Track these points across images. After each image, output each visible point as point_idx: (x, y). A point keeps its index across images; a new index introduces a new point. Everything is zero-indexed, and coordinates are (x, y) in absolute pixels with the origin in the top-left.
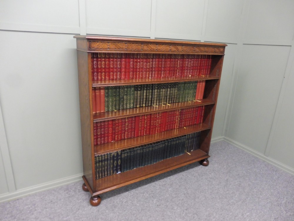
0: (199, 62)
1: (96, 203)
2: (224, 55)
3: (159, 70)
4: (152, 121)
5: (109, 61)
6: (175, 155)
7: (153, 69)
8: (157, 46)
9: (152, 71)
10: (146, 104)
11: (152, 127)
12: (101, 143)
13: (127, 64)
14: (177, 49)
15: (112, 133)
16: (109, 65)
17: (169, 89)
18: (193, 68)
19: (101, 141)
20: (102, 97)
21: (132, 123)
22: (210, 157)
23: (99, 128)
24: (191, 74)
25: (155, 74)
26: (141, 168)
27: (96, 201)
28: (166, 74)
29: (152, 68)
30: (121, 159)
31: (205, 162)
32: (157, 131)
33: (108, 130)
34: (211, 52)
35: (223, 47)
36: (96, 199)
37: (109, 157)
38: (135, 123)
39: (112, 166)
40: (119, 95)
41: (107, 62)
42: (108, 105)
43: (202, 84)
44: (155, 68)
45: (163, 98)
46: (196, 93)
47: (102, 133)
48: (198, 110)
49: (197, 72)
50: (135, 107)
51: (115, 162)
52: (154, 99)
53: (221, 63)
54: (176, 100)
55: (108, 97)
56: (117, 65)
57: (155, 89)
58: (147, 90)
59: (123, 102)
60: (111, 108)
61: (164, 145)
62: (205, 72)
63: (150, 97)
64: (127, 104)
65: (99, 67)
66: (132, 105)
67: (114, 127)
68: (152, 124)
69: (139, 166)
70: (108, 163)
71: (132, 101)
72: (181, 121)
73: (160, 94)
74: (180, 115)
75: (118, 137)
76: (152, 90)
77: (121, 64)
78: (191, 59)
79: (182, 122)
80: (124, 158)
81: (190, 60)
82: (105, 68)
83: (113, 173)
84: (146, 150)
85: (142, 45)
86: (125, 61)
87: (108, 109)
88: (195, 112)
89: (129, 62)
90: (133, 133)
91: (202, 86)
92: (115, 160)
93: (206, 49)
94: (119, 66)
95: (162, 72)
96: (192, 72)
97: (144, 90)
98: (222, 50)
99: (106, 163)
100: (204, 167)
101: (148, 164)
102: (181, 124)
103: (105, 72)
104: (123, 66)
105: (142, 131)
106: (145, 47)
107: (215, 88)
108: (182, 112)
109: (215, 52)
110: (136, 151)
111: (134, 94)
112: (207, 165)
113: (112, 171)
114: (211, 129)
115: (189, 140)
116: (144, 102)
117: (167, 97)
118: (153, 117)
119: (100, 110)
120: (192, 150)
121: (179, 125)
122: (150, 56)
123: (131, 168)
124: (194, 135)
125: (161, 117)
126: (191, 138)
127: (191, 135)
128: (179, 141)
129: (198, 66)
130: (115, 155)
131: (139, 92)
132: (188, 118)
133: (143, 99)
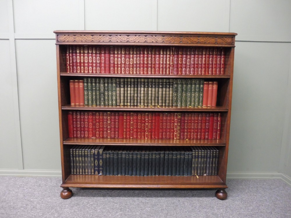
2: (234, 47)
3: (145, 66)
6: (176, 174)
7: (137, 65)
10: (130, 103)
11: (139, 130)
12: (81, 136)
15: (92, 128)
17: (160, 89)
20: (81, 89)
21: (114, 122)
23: (78, 120)
24: (192, 72)
25: (139, 71)
26: (128, 177)
28: (155, 72)
30: (102, 159)
31: (221, 194)
32: (147, 137)
33: (88, 124)
35: (232, 36)
36: (66, 191)
37: (88, 154)
39: (92, 165)
40: (99, 90)
41: (85, 57)
42: (87, 99)
43: (213, 87)
44: (139, 64)
45: (153, 99)
46: (203, 96)
47: (82, 126)
48: (209, 120)
49: (201, 71)
50: (118, 104)
51: (96, 161)
52: (141, 98)
54: (172, 103)
58: (131, 87)
59: (104, 98)
60: (90, 102)
63: (135, 96)
64: (108, 100)
66: (115, 102)
67: (94, 122)
68: (139, 127)
69: (125, 175)
70: (88, 160)
71: (114, 98)
72: (182, 131)
74: (181, 122)
75: (99, 134)
76: (137, 88)
78: (190, 55)
80: (106, 159)
81: (188, 56)
82: (83, 62)
86: (105, 57)
87: (88, 103)
88: (205, 123)
90: (117, 133)
91: (213, 90)
92: (96, 159)
94: (98, 60)
95: (149, 69)
96: (194, 71)
97: (127, 87)
98: (229, 40)
99: (86, 159)
101: (136, 175)
102: (183, 135)
103: (83, 66)
104: (102, 61)
105: (128, 133)
108: (183, 119)
110: (120, 154)
111: (116, 91)
112: (222, 199)
113: (93, 171)
114: (225, 146)
115: (198, 159)
116: (129, 101)
117: (158, 97)
118: (139, 118)
119: (79, 103)
120: (205, 175)
121: (180, 135)
122: (133, 51)
123: (114, 173)
124: (207, 153)
125: (152, 120)
126: (201, 157)
127: (201, 153)
128: (182, 157)
129: (202, 64)
130: (96, 153)
131: (122, 89)
132: (194, 129)
133: (127, 97)
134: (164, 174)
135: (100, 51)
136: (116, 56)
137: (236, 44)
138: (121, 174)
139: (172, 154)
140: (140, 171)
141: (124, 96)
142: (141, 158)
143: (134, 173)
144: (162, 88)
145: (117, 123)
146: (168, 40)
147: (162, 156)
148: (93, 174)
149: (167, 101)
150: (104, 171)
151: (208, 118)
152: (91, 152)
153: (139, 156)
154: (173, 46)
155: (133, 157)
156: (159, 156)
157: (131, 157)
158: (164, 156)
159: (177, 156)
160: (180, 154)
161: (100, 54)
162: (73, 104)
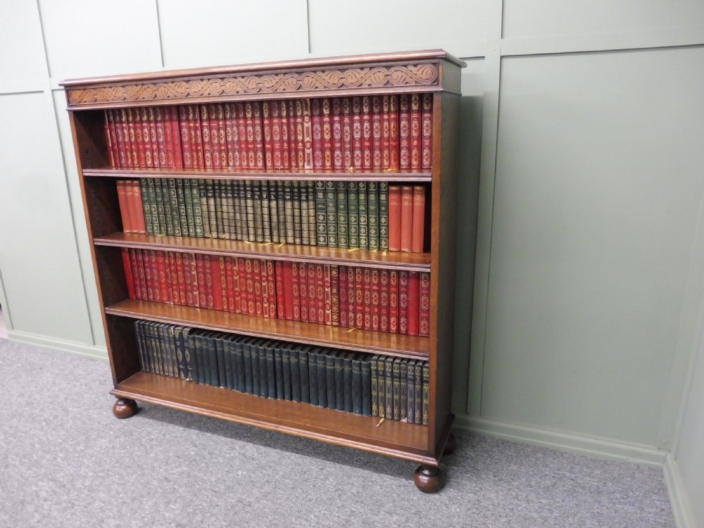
3: (248, 149)
5: (139, 128)
7: (233, 147)
9: (232, 151)
11: (249, 297)
12: (146, 297)
15: (166, 283)
16: (140, 135)
17: (286, 202)
19: (146, 293)
21: (203, 273)
29: (230, 143)
32: (267, 314)
33: (157, 275)
37: (163, 334)
38: (210, 274)
40: (168, 203)
42: (151, 220)
43: (413, 201)
44: (237, 143)
46: (387, 226)
47: (148, 278)
50: (205, 235)
51: (179, 352)
52: (248, 224)
54: (315, 239)
59: (179, 220)
60: (157, 228)
64: (186, 225)
66: (199, 230)
67: (166, 270)
68: (249, 289)
70: (165, 346)
71: (198, 221)
74: (337, 286)
75: (178, 296)
76: (239, 199)
79: (346, 311)
80: (194, 349)
82: (134, 143)
83: (179, 374)
87: (153, 230)
88: (398, 294)
90: (210, 297)
91: (412, 208)
92: (178, 346)
102: (346, 318)
103: (135, 150)
105: (230, 300)
111: (201, 205)
113: (176, 370)
115: (385, 380)
119: (138, 229)
120: (404, 420)
121: (339, 317)
123: (213, 382)
125: (275, 275)
126: (393, 377)
127: (392, 368)
128: (347, 369)
130: (177, 336)
131: (212, 202)
132: (370, 304)
133: (222, 219)
135: (161, 114)
136: (190, 125)
138: (226, 385)
139: (324, 359)
140: (259, 386)
141: (216, 218)
142: (258, 358)
143: (248, 388)
144: (292, 200)
145: (208, 276)
146: (270, 85)
147: (303, 359)
148: (177, 376)
149: (305, 234)
150: (194, 373)
151: (404, 281)
152: (168, 332)
153: (254, 355)
155: (242, 353)
156: (297, 360)
157: (240, 352)
158: (307, 361)
159: (334, 365)
160: (342, 363)
162: (128, 231)
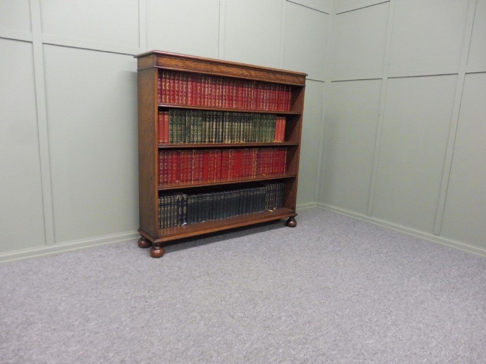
0: (277, 95)
1: (158, 254)
2: (305, 86)
3: (230, 99)
4: (224, 161)
5: (174, 83)
6: (253, 211)
7: (224, 98)
8: (228, 68)
9: (222, 99)
10: (216, 138)
11: (223, 168)
12: (164, 181)
13: (194, 88)
14: (250, 73)
15: (177, 170)
16: (174, 87)
17: (242, 124)
18: (271, 101)
19: (164, 178)
20: (166, 123)
21: (199, 161)
22: (297, 215)
23: (161, 161)
24: (268, 107)
25: (225, 104)
26: (211, 221)
27: (158, 251)
28: (238, 105)
29: (222, 96)
30: (187, 205)
31: (292, 222)
32: (230, 175)
33: (172, 166)
34: (289, 81)
35: (304, 76)
36: (158, 248)
37: (172, 201)
38: (203, 161)
39: (176, 214)
40: (185, 124)
41: (172, 85)
42: (172, 134)
43: (282, 122)
44: (225, 96)
45: (236, 134)
46: (275, 131)
47: (166, 168)
48: (279, 154)
49: (275, 107)
50: (203, 141)
51: (180, 209)
52: (225, 133)
53: (303, 96)
54: (251, 138)
55: (172, 124)
56: (182, 88)
57: (226, 121)
58: (216, 122)
59: (190, 133)
60: (175, 139)
61: (238, 195)
62: (285, 107)
63: (221, 130)
64: (194, 136)
65: (163, 88)
66: (200, 138)
67: (178, 162)
68: (224, 165)
69: (209, 219)
70: (171, 208)
71: (199, 133)
72: (258, 166)
73: (232, 128)
74: (258, 157)
75: (183, 176)
76: (223, 122)
77: (187, 88)
78: (267, 90)
79: (260, 167)
80: (191, 204)
81: (265, 91)
82: (169, 91)
83: (177, 223)
84: (217, 198)
85: (212, 66)
86: (192, 85)
87: (172, 140)
88: (276, 157)
89: (196, 87)
90: (201, 173)
91: (282, 125)
92: (180, 206)
93: (283, 77)
94: (184, 90)
95: (234, 102)
96: (269, 106)
97: (213, 121)
98: (302, 79)
99: (169, 208)
100: (291, 228)
101: (220, 218)
102: (260, 171)
103: (169, 95)
104: (189, 90)
105: (212, 172)
106: (215, 68)
107: (297, 126)
108: (259, 154)
109: (294, 82)
110: (204, 198)
111: (202, 125)
112: (294, 226)
113: (176, 221)
114: (295, 177)
115: (270, 194)
116: (214, 137)
117: (240, 133)
118: (224, 155)
119: (164, 140)
120: (275, 208)
121: (257, 171)
122: (219, 81)
123: (199, 220)
124: (276, 187)
125: (234, 157)
126: (272, 191)
127: (272, 187)
128: (258, 192)
129: (275, 99)
130: (180, 199)
131: (208, 123)
132: (267, 164)
133: (213, 132)
134: (242, 213)
135: (187, 77)
136: (203, 85)
137: (307, 82)
138: (206, 219)
139: (251, 191)
141: (209, 132)
142: (224, 198)
144: (244, 122)
145: (201, 163)
149: (248, 137)
150: (188, 219)
151: (278, 152)
152: (174, 199)
154: (254, 80)
159: (254, 193)
160: (257, 190)
161: (187, 81)
